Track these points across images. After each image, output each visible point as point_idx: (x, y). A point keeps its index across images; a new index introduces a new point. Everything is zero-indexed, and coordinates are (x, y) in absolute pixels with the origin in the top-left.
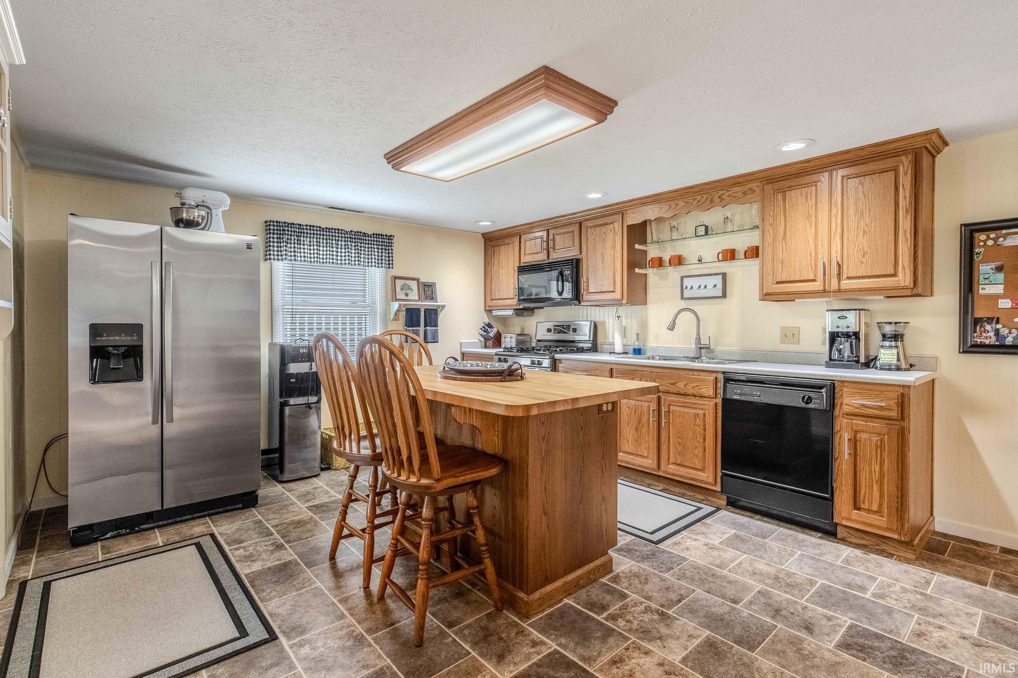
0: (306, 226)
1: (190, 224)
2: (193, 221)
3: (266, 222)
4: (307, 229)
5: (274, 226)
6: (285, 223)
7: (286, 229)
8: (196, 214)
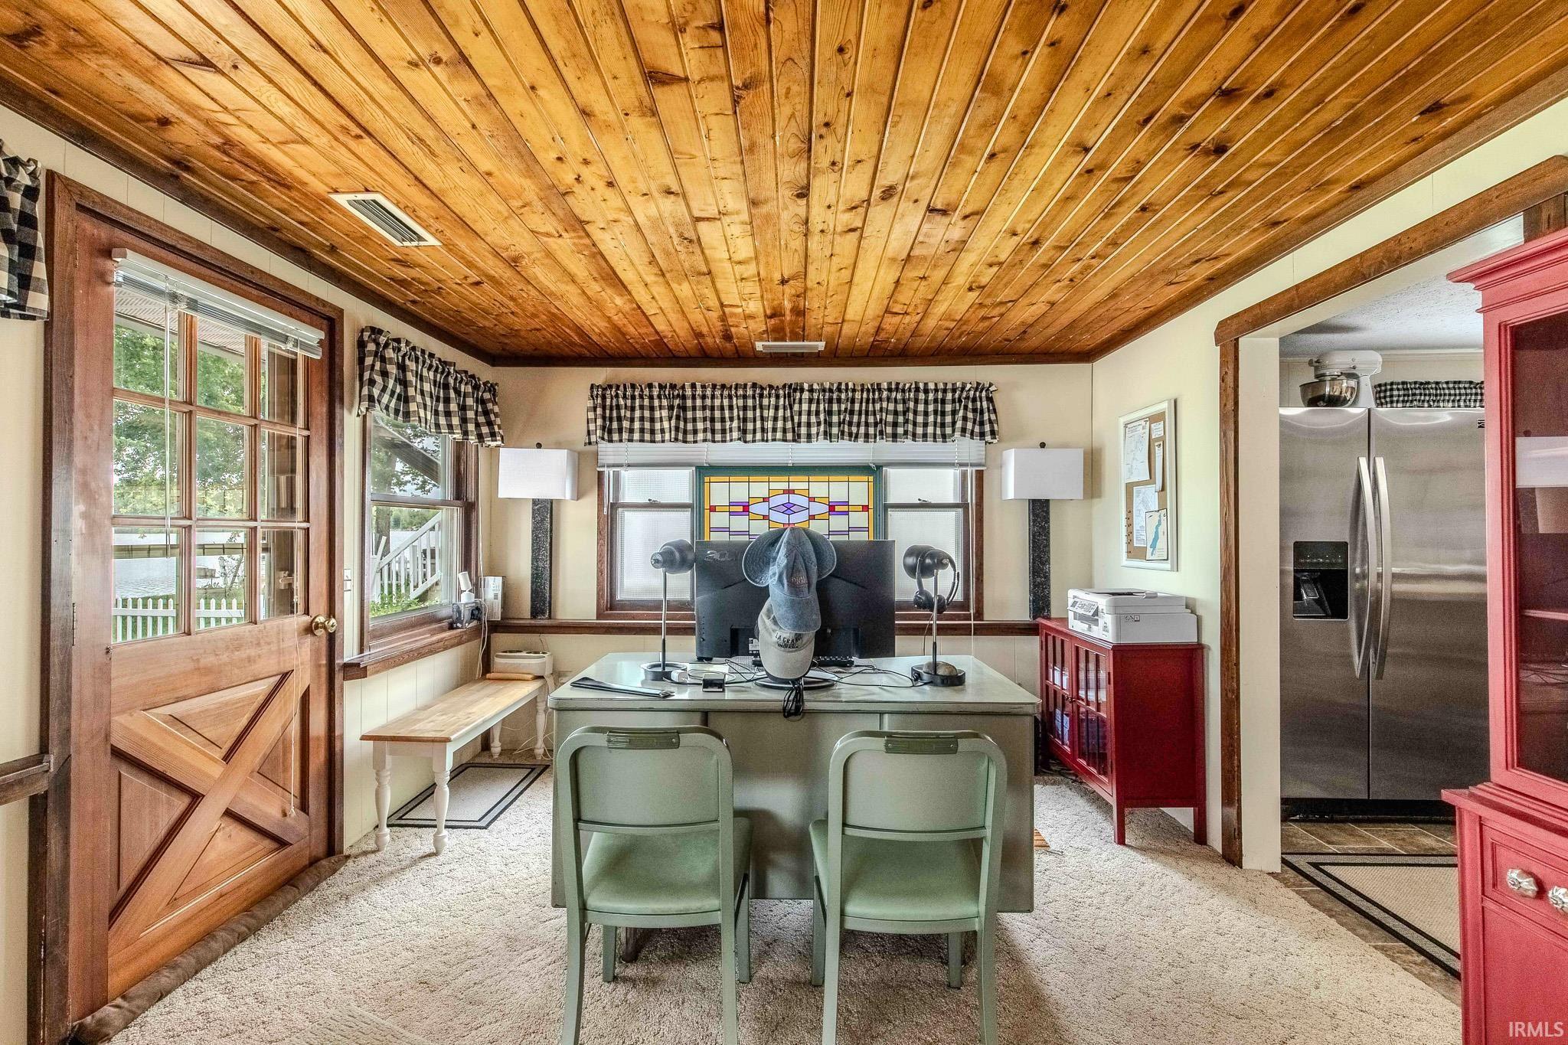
0: (1447, 383)
1: (1335, 401)
2: (1339, 397)
3: (1380, 385)
4: (1449, 388)
5: (1398, 390)
6: (1415, 383)
7: (1418, 392)
8: (1345, 385)
